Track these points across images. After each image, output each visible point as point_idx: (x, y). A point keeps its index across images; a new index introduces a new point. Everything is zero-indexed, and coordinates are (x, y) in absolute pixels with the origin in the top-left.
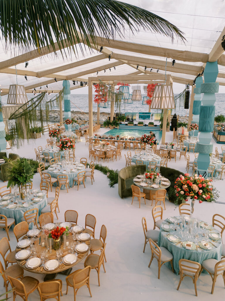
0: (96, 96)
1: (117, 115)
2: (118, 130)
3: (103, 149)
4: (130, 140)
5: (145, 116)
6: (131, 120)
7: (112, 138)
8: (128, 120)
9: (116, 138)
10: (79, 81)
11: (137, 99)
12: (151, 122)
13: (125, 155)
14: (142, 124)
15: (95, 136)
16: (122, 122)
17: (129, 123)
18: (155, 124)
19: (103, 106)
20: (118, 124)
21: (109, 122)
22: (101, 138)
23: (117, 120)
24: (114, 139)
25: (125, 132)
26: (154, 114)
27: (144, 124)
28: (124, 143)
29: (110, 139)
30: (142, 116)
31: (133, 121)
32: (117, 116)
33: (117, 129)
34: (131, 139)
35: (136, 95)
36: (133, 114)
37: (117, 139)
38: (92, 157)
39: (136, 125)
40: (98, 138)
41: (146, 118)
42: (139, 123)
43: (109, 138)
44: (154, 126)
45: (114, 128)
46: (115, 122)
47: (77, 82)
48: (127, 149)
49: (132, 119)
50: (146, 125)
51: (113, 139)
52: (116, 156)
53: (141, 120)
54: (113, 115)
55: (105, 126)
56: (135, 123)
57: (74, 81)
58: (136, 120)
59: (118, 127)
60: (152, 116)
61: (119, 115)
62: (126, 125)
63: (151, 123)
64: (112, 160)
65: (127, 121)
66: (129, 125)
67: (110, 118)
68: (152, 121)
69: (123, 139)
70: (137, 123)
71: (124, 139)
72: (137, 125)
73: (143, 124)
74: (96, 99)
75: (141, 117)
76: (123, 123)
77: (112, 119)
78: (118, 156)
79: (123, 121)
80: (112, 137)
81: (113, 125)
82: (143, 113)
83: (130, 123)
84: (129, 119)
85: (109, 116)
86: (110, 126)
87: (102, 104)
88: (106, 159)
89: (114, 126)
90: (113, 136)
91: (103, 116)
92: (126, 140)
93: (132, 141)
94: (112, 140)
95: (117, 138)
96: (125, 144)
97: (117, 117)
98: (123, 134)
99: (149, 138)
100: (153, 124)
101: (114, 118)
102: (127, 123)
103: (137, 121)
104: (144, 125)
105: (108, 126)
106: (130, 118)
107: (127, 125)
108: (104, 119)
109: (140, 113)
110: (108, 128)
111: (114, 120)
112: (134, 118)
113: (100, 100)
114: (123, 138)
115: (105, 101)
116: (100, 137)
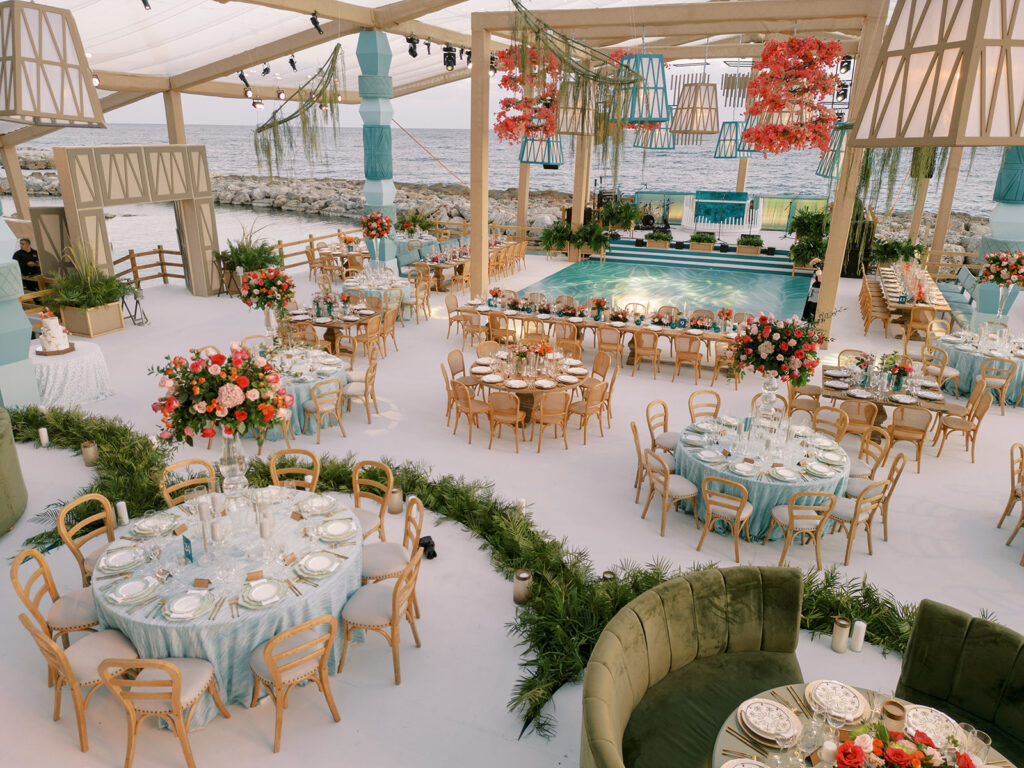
0: (507, 103)
1: (602, 198)
2: (602, 264)
3: (519, 376)
4: (660, 323)
5: (723, 206)
6: (658, 223)
7: (568, 312)
8: (648, 221)
9: (588, 311)
10: (438, 43)
11: (695, 128)
12: (749, 236)
13: (634, 429)
14: (710, 241)
15: (490, 297)
16: (621, 233)
17: (650, 237)
18: (766, 246)
19: (539, 160)
20: (605, 240)
21: (565, 231)
22: (517, 309)
23: (600, 224)
24: (582, 315)
25: (635, 275)
26: (761, 200)
27: (718, 244)
28: (628, 337)
29: (560, 313)
30: (708, 206)
31: (668, 226)
32: (599, 205)
33: (598, 259)
34: (665, 321)
35: (694, 110)
36: (669, 199)
37: (597, 318)
38: (458, 414)
39: (680, 245)
40: (503, 307)
41: (727, 216)
42: (693, 239)
43: (554, 308)
44: (763, 252)
45: (586, 256)
46: (592, 233)
47: (428, 45)
48: (643, 365)
49: (665, 220)
50: (724, 248)
51: (573, 315)
52: (583, 415)
53: (706, 226)
54: (584, 202)
55: (548, 249)
56: (678, 236)
57: (412, 40)
58: (683, 223)
59: (603, 254)
60: (752, 207)
61: (612, 201)
62: (640, 243)
63: (750, 241)
64: (560, 433)
65: (643, 229)
66: (651, 245)
67: (569, 211)
68: (755, 231)
69: (625, 320)
70: (689, 238)
71: (631, 319)
72: (688, 247)
73: (715, 241)
74: (503, 119)
75: (702, 211)
76: (624, 234)
77: (579, 219)
78: (593, 419)
79: (626, 226)
80: (568, 308)
81: (582, 244)
82: (714, 195)
83: (658, 238)
84: (652, 218)
85: (567, 206)
86: (569, 247)
87: (537, 149)
88: (528, 430)
89: (586, 249)
90: (577, 304)
91: (546, 206)
92: (637, 323)
93: (668, 330)
94: (572, 319)
95: (595, 312)
96: (632, 342)
97: (602, 209)
98: (626, 284)
99: (793, 343)
100: (759, 244)
101: (588, 212)
102: (641, 235)
103: (684, 230)
104: (716, 248)
105: (561, 246)
106: (657, 213)
107: (644, 244)
108: (548, 217)
109: (699, 194)
110: (560, 256)
111: (585, 223)
112: (673, 214)
113: (523, 124)
114: (624, 313)
115: (546, 131)
116: (514, 306)
